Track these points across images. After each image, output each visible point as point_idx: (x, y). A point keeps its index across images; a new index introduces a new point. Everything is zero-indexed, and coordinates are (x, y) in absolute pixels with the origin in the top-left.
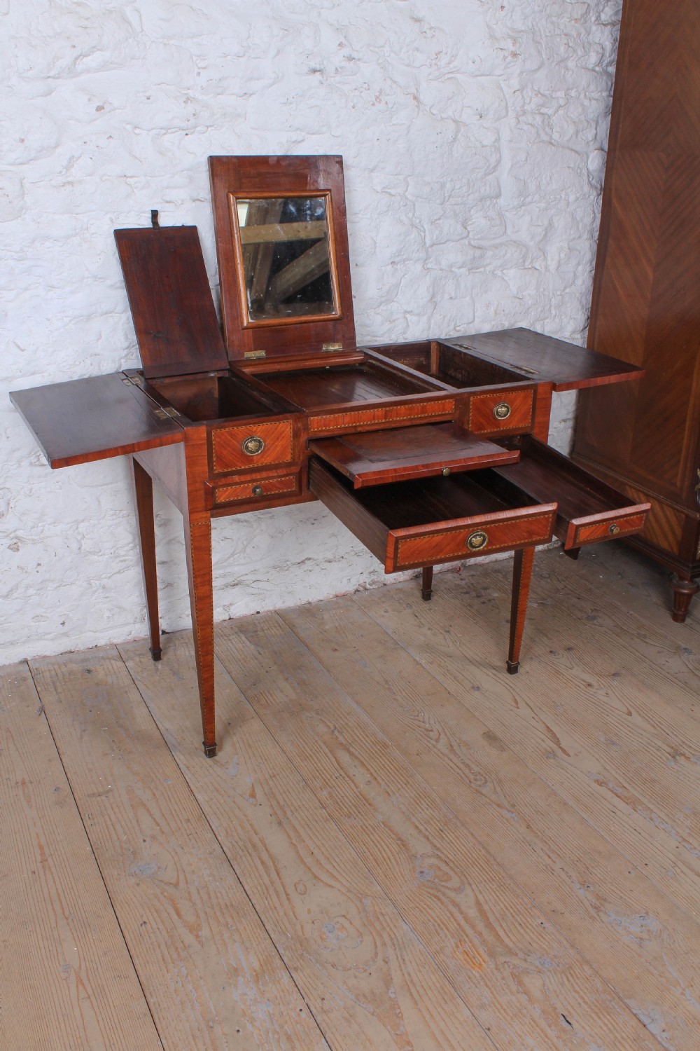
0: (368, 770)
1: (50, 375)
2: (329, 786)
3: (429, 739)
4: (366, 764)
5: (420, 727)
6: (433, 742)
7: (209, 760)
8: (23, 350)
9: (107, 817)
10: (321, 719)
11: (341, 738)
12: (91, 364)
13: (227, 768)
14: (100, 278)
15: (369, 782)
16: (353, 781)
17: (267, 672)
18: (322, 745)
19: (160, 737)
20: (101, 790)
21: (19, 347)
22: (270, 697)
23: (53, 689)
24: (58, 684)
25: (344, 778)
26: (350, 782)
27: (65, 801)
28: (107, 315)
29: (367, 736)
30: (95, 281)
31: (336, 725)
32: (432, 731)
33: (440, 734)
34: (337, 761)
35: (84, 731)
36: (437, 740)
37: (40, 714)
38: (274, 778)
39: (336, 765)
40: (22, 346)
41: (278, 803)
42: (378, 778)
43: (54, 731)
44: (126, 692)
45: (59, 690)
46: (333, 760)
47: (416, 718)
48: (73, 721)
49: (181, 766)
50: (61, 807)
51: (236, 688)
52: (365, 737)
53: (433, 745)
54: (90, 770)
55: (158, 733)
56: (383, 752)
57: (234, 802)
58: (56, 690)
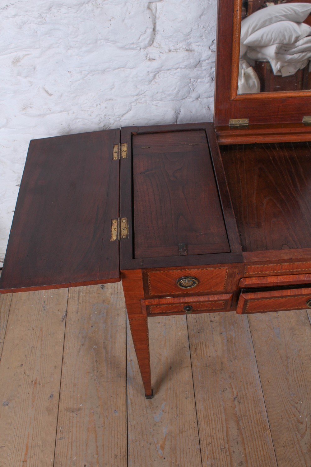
0: (245, 449)
1: (74, 113)
2: (214, 456)
3: (297, 432)
4: (246, 443)
5: (295, 416)
6: (299, 436)
7: (147, 401)
8: (50, 95)
9: (71, 434)
10: (230, 384)
11: (237, 409)
12: (106, 108)
13: (155, 413)
14: (112, 41)
15: (241, 462)
16: (231, 458)
17: (211, 321)
18: (223, 410)
19: (125, 367)
20: (75, 407)
21: (47, 92)
22: (205, 349)
23: (76, 299)
24: (81, 294)
25: (226, 451)
26: (228, 457)
27: (53, 409)
28: (119, 70)
29: (256, 412)
30: (107, 42)
31: (239, 394)
32: (302, 423)
33: (306, 430)
34: (227, 432)
35: (83, 345)
36: (302, 436)
37: (62, 321)
38: (181, 434)
39: (225, 437)
40: (50, 92)
41: (176, 461)
42: (249, 461)
43: (66, 340)
44: (118, 314)
45: (80, 301)
46: (225, 429)
47: (296, 405)
48: (79, 333)
49: (129, 400)
50: (49, 414)
51: (186, 332)
52: (254, 412)
53: (298, 440)
54: (75, 385)
55: (125, 363)
56: (261, 434)
57: (149, 449)
58: (78, 299)
